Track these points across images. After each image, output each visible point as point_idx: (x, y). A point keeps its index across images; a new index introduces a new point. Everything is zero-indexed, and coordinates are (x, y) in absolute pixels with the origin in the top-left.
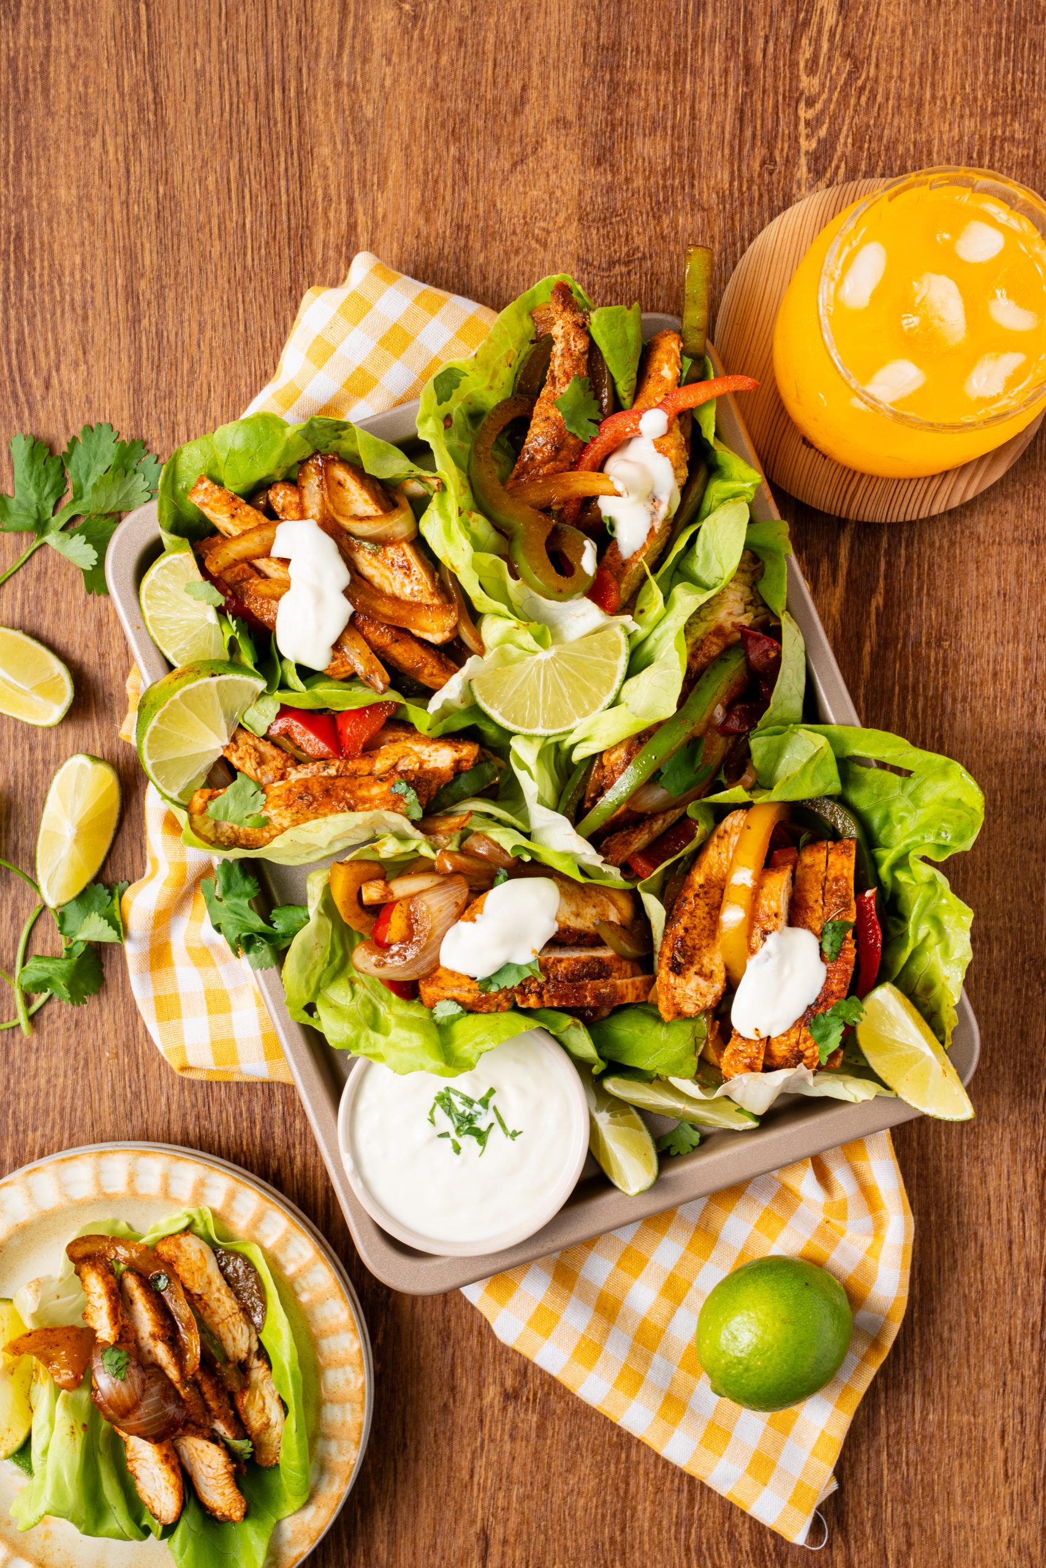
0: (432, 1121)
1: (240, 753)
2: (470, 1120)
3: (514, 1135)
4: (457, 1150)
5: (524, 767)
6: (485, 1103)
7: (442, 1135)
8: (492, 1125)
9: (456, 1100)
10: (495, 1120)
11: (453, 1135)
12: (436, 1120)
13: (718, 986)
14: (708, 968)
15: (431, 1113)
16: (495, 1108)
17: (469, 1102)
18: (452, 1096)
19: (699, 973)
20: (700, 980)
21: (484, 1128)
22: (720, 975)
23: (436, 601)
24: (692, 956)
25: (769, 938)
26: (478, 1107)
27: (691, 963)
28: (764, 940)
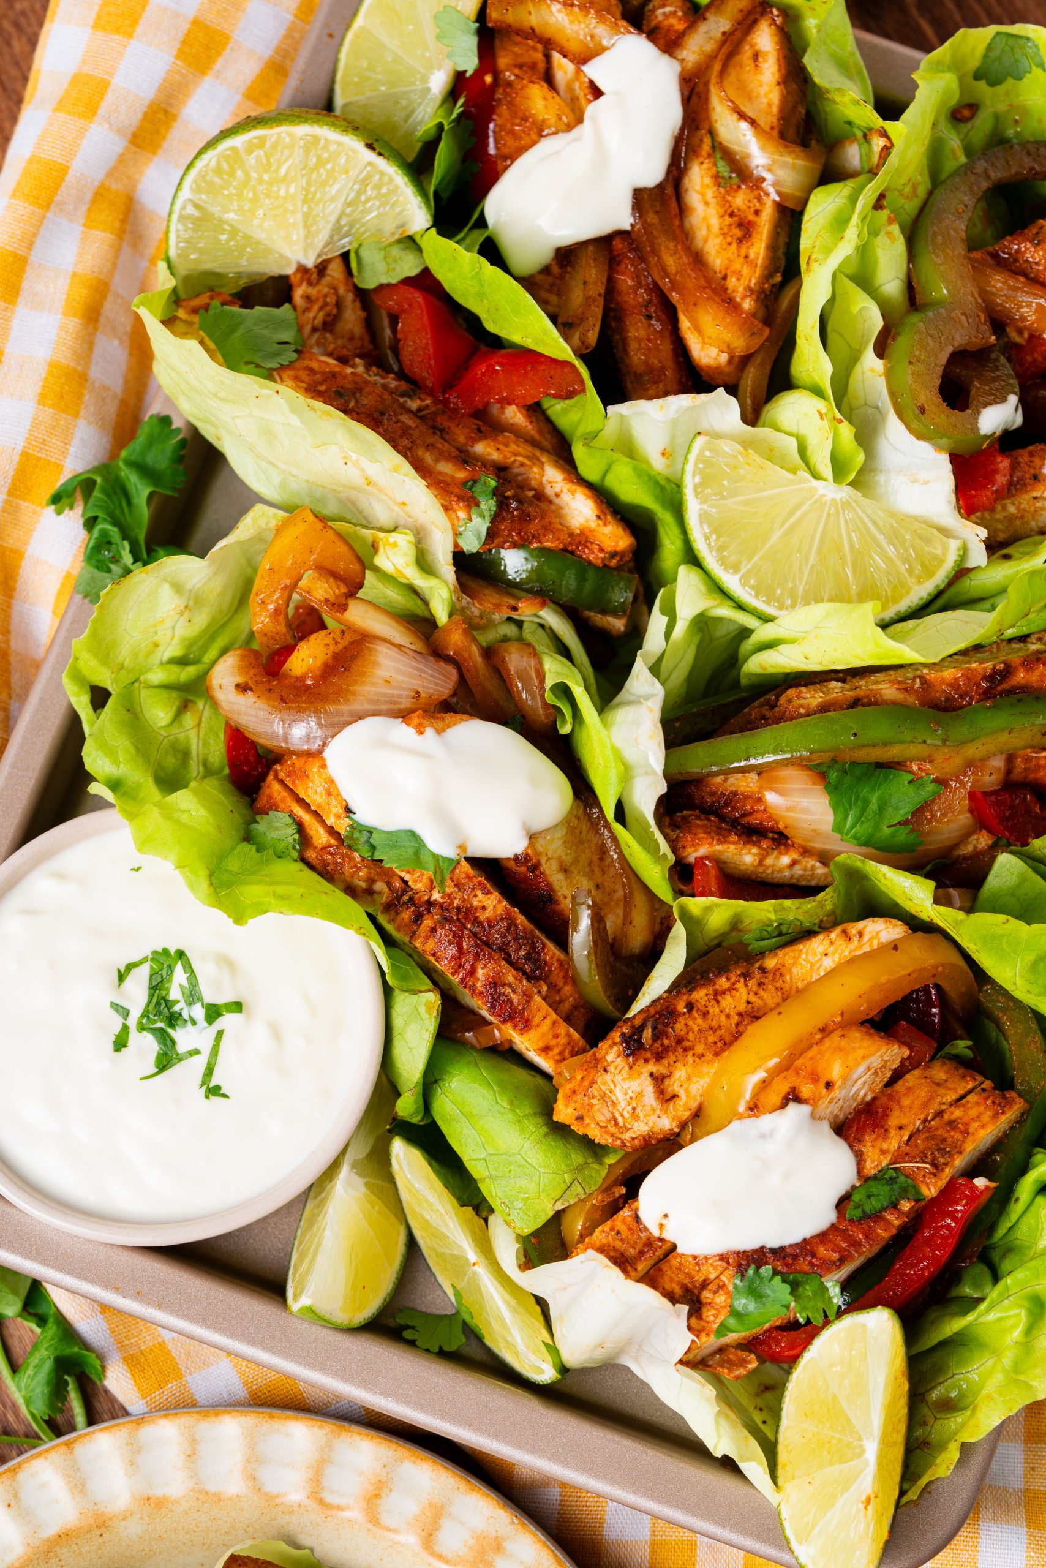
0: (121, 977)
1: (313, 292)
2: (173, 1019)
3: (214, 1091)
4: (120, 1044)
5: (670, 611)
6: (213, 1013)
7: (115, 1006)
8: (197, 1052)
9: (179, 976)
10: (206, 1049)
11: (133, 1021)
12: (129, 982)
13: (666, 1124)
14: (674, 1085)
15: (130, 967)
16: (220, 1033)
17: (193, 995)
18: (179, 969)
19: (659, 1080)
20: (649, 1089)
21: (182, 1047)
22: (682, 1108)
23: (747, 305)
24: (667, 1049)
25: (793, 1108)
26: (198, 1012)
27: (659, 1057)
28: (783, 1106)
